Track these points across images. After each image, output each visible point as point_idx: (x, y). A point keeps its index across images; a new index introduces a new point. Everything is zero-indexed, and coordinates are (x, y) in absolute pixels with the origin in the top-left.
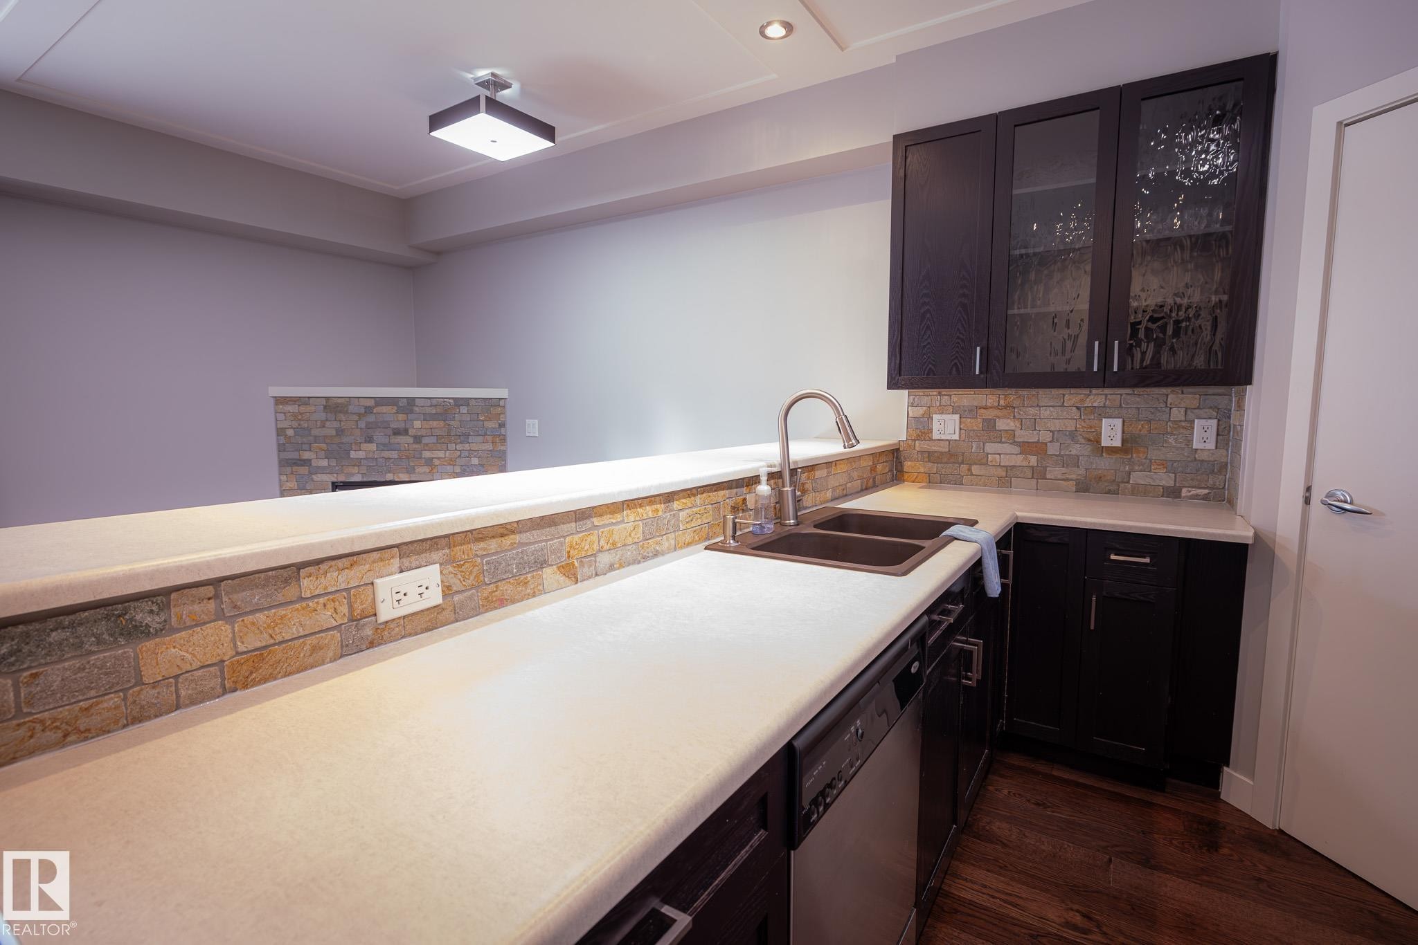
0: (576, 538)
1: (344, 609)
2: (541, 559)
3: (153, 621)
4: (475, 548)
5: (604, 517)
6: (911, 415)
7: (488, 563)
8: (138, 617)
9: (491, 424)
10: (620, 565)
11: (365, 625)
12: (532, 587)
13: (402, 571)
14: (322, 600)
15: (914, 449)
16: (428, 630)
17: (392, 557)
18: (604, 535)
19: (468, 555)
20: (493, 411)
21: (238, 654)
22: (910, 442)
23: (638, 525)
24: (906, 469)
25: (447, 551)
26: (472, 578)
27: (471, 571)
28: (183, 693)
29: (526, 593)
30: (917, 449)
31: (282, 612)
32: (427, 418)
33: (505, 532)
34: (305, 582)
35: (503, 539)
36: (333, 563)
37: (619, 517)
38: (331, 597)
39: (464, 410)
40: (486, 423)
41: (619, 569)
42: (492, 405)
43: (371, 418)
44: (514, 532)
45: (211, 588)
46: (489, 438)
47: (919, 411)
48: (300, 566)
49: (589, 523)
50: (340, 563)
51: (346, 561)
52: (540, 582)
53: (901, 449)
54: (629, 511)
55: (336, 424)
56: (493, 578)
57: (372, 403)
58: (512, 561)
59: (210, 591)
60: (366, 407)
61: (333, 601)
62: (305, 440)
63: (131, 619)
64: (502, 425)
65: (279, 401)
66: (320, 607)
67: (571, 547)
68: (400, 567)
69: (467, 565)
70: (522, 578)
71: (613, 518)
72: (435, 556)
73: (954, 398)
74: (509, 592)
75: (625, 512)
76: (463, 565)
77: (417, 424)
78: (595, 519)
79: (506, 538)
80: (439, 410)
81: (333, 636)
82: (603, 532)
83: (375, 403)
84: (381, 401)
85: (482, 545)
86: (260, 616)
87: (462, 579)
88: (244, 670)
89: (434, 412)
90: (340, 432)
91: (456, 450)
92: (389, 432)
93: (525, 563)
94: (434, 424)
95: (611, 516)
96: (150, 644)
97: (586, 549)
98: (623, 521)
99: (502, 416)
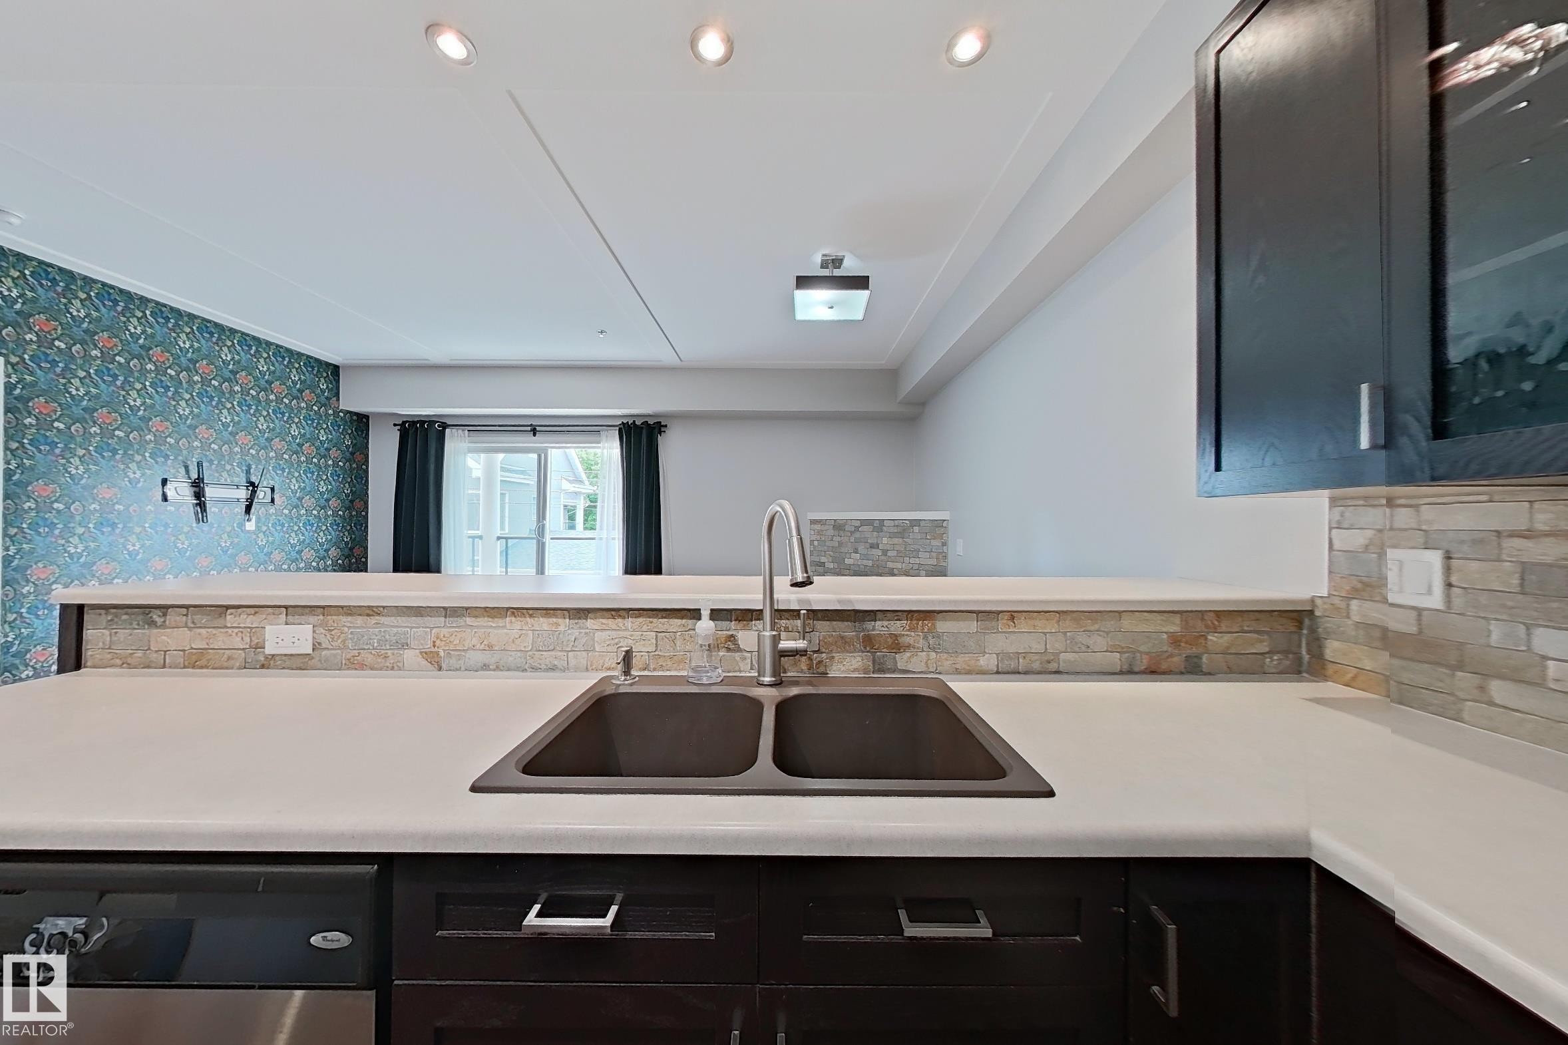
0: (444, 631)
1: (247, 639)
2: (403, 641)
3: (159, 620)
4: (345, 620)
5: (479, 619)
6: (1337, 545)
7: (352, 633)
8: (154, 617)
9: (936, 543)
10: (497, 667)
11: (259, 653)
12: (392, 662)
13: (287, 624)
14: (236, 630)
15: (1348, 617)
16: (301, 669)
17: (280, 614)
18: (476, 635)
19: (337, 624)
20: (939, 531)
21: (192, 648)
22: (1337, 601)
23: (527, 635)
24: (1329, 654)
25: (321, 617)
26: (340, 641)
27: (339, 636)
28: (167, 661)
29: (386, 665)
30: (1356, 618)
31: (214, 631)
32: (892, 536)
33: (371, 613)
34: (228, 617)
35: (368, 618)
36: (245, 609)
37: (500, 622)
38: (241, 630)
39: (916, 529)
40: (932, 541)
41: (494, 670)
42: (939, 524)
43: (857, 535)
44: (379, 614)
45: (185, 610)
46: (934, 555)
47: (1354, 539)
48: (228, 607)
49: (461, 621)
50: (248, 610)
51: (252, 610)
52: (400, 658)
53: (1317, 613)
54: (513, 619)
55: (838, 539)
56: (355, 646)
57: (858, 524)
58: (374, 637)
59: (184, 611)
60: (855, 527)
61: (242, 632)
62: (823, 549)
63: (151, 617)
64: (944, 544)
65: (813, 522)
66: (234, 634)
67: (438, 638)
68: (286, 621)
69: (336, 631)
70: (383, 652)
71: (493, 623)
72: (313, 619)
73: (1427, 513)
74: (369, 660)
75: (508, 619)
76: (333, 630)
77: (885, 540)
78: (468, 619)
79: (372, 617)
80: (899, 529)
81: (240, 654)
82: (475, 632)
83: (861, 523)
84: (865, 522)
85: (350, 618)
86: (203, 631)
87: (331, 640)
88: (194, 658)
89: (896, 531)
90: (841, 544)
91: (909, 563)
92: (868, 545)
93: (387, 641)
94: (896, 541)
95: (490, 619)
96: (155, 631)
97: (455, 643)
98: (504, 627)
99: (944, 535)
